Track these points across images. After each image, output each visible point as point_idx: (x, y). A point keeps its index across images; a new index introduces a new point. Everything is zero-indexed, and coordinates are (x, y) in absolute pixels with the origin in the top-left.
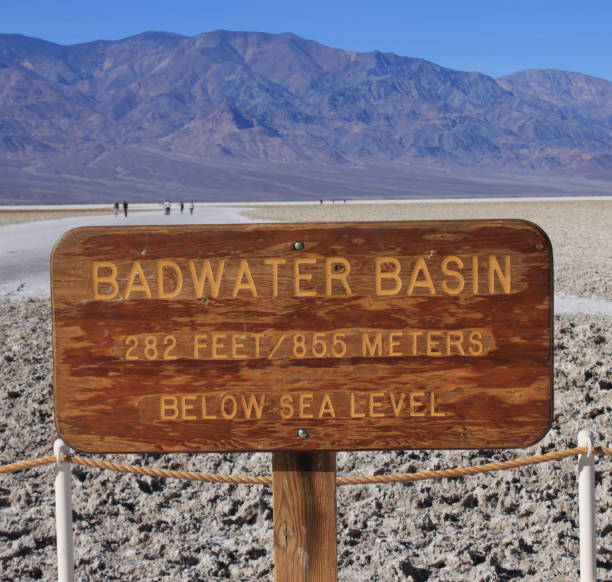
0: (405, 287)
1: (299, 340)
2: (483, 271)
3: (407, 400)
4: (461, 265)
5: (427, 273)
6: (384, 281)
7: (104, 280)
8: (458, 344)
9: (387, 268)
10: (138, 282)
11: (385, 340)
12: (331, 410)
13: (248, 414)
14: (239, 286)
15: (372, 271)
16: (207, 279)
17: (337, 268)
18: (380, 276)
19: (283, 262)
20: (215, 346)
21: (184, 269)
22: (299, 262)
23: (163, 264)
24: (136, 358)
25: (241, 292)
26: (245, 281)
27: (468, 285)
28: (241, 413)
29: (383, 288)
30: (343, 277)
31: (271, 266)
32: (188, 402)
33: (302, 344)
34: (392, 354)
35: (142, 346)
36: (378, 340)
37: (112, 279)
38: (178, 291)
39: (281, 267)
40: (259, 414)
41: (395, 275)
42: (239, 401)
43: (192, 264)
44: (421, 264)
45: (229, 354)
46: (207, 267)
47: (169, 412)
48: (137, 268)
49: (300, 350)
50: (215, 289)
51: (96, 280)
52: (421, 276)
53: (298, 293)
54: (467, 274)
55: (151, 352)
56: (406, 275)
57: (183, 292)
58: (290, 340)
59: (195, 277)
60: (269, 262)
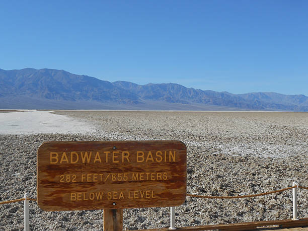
0: (145, 160)
1: (114, 176)
2: (167, 156)
3: (145, 193)
4: (161, 153)
6: (139, 158)
7: (53, 158)
8: (160, 176)
9: (141, 154)
10: (64, 158)
11: (139, 176)
12: (123, 197)
13: (98, 198)
14: (96, 160)
15: (136, 155)
16: (86, 158)
17: (126, 154)
18: (138, 157)
19: (109, 152)
20: (88, 178)
21: (79, 155)
22: (114, 152)
23: (72, 153)
24: (63, 182)
25: (96, 161)
26: (98, 158)
27: (164, 159)
28: (96, 198)
29: (139, 160)
30: (127, 157)
31: (106, 154)
32: (79, 195)
33: (114, 177)
34: (141, 180)
35: (65, 178)
36: (137, 176)
37: (56, 158)
38: (76, 162)
39: (109, 154)
40: (101, 198)
41: (142, 156)
42: (95, 195)
43: (81, 153)
44: (150, 153)
45: (93, 181)
46: (86, 154)
47: (73, 198)
48: (64, 154)
49: (114, 179)
50: (89, 160)
51: (51, 158)
52: (150, 157)
53: (113, 162)
54: (163, 156)
55: (68, 180)
56: (145, 156)
57: (78, 162)
58: (111, 176)
59: (82, 157)
60: (105, 152)
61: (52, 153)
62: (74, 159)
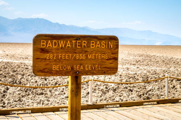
0: (95, 46)
1: (78, 55)
2: (108, 44)
3: (95, 66)
5: (99, 44)
6: (92, 45)
8: (104, 57)
9: (93, 43)
10: (49, 44)
11: (92, 56)
12: (83, 68)
13: (68, 69)
14: (67, 45)
15: (90, 43)
16: (62, 44)
17: (84, 43)
19: (75, 41)
20: (63, 56)
22: (78, 41)
23: (54, 41)
24: (48, 58)
27: (106, 47)
28: (67, 69)
29: (92, 47)
30: (85, 44)
31: (73, 42)
32: (58, 67)
33: (78, 56)
34: (93, 58)
35: (50, 56)
37: (45, 44)
38: (56, 46)
39: (75, 42)
40: (70, 69)
41: (94, 44)
42: (67, 66)
43: (59, 41)
44: (98, 43)
45: (65, 58)
46: (62, 42)
47: (54, 69)
48: (49, 42)
49: (78, 57)
50: (63, 46)
51: (42, 44)
52: (98, 45)
53: (78, 47)
54: (106, 44)
55: (51, 57)
56: (96, 44)
57: (57, 46)
58: (76, 55)
59: (60, 44)
60: (73, 41)
61: (42, 41)
62: (55, 45)
